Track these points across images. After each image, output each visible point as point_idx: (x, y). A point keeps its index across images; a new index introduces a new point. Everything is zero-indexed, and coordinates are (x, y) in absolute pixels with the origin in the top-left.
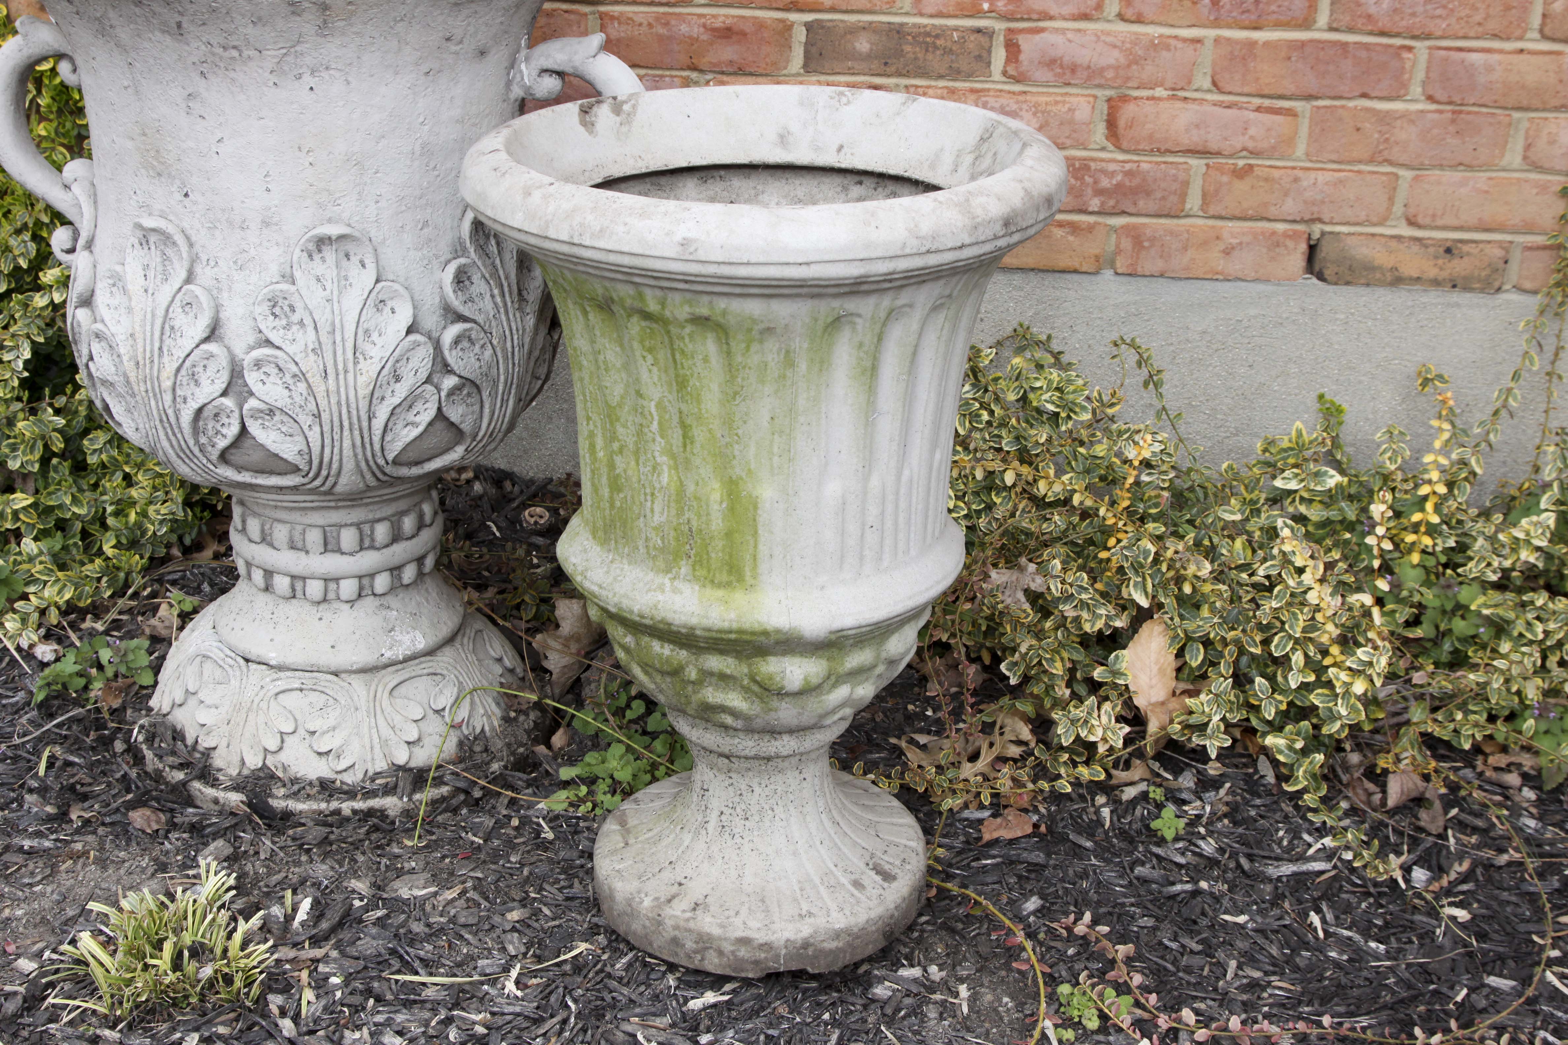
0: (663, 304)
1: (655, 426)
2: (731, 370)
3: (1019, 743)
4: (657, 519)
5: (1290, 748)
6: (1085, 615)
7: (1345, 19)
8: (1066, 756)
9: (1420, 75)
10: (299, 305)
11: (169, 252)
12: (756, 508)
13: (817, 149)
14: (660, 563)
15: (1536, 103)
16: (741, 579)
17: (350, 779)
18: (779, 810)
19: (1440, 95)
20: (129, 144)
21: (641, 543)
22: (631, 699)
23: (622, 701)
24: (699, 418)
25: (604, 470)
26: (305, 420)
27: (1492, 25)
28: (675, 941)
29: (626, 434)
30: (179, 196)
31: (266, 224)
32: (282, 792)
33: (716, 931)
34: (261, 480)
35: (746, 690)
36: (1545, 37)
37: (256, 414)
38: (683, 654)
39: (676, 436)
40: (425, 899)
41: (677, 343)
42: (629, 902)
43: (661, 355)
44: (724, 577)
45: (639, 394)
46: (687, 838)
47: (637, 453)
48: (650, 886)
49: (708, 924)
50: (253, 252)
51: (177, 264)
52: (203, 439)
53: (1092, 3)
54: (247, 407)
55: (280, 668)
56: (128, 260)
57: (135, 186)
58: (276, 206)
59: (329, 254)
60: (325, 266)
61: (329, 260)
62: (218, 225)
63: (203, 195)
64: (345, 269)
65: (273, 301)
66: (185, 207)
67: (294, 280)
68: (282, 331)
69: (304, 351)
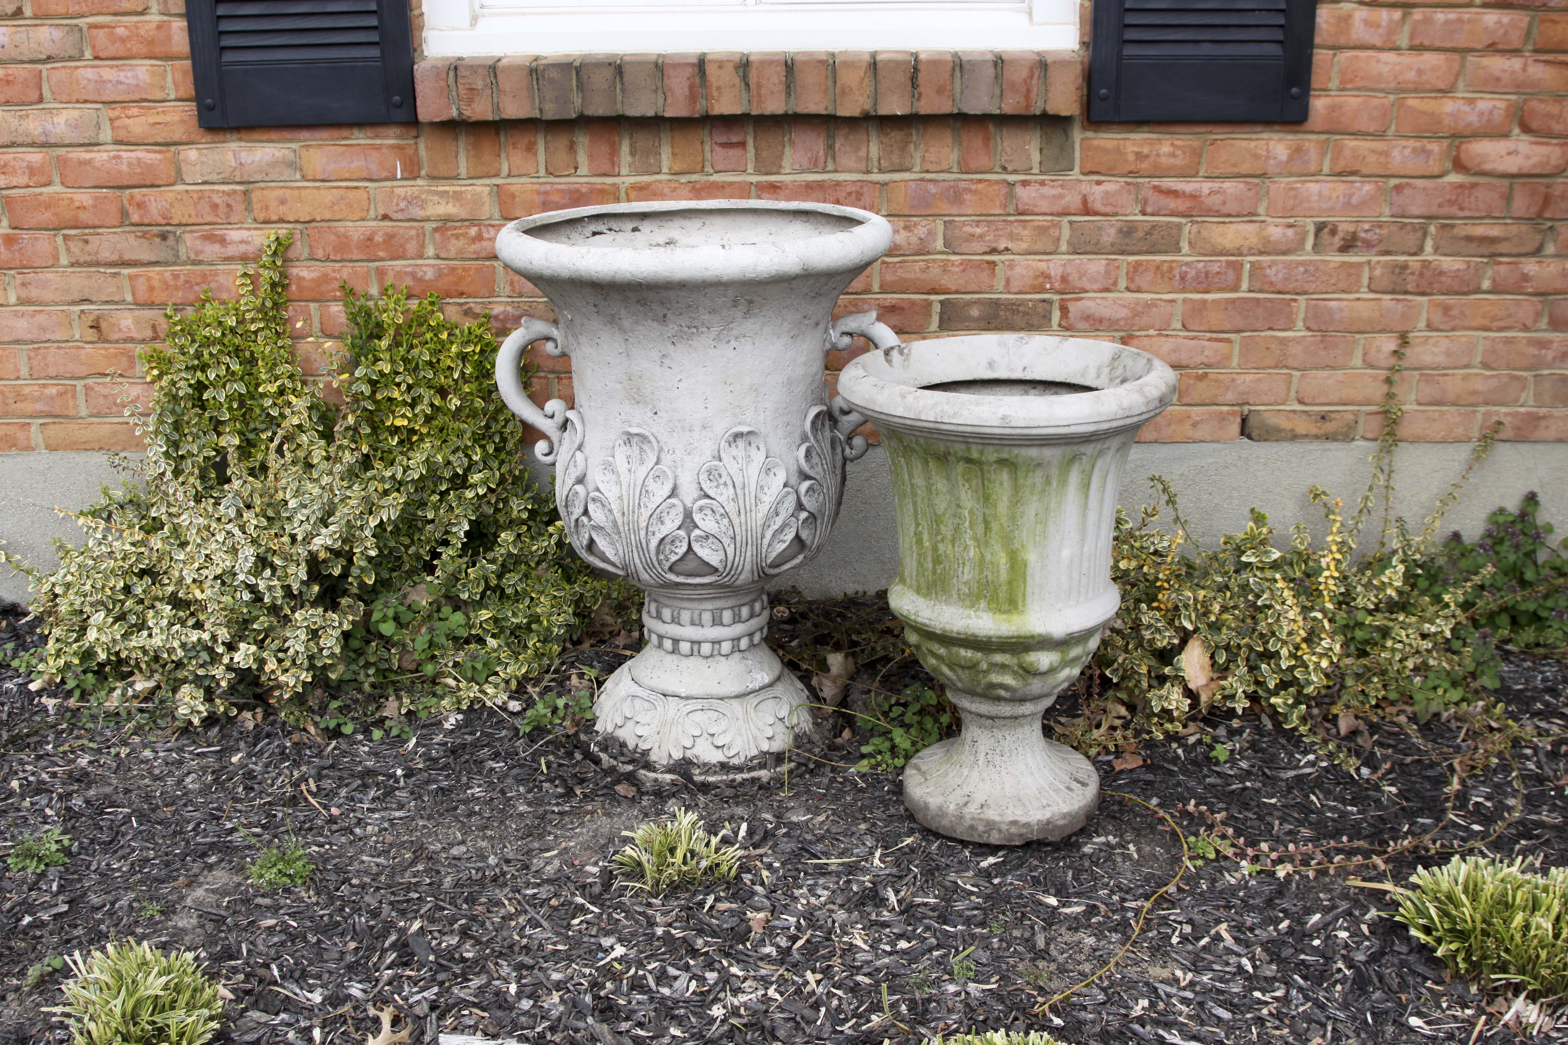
0: (982, 453)
1: (967, 524)
2: (1016, 488)
3: (1119, 718)
4: (966, 577)
5: (1285, 704)
6: (1158, 636)
7: (1258, 285)
8: (1156, 719)
9: (1302, 315)
10: (724, 474)
11: (645, 447)
12: (1026, 565)
13: (1011, 370)
14: (968, 603)
15: (1368, 329)
16: (1016, 607)
17: (736, 761)
18: (1020, 749)
19: (1314, 326)
20: (619, 386)
21: (954, 593)
22: (891, 706)
23: (886, 707)
24: (995, 517)
25: (929, 553)
26: (726, 541)
27: (1341, 285)
28: (972, 827)
29: (947, 531)
30: (650, 414)
31: (704, 427)
32: (697, 771)
33: (997, 818)
34: (691, 581)
35: (1015, 673)
36: (1372, 291)
37: (699, 539)
38: (979, 655)
39: (980, 529)
40: (807, 822)
41: (987, 475)
42: (940, 808)
43: (974, 483)
44: (1007, 607)
45: (958, 506)
46: (966, 771)
47: (953, 541)
48: (951, 798)
49: (991, 814)
50: (696, 444)
51: (650, 454)
52: (661, 557)
53: (1111, 281)
54: (693, 535)
55: (687, 698)
56: (617, 453)
57: (620, 410)
58: (710, 417)
59: (741, 443)
60: (737, 450)
61: (740, 447)
62: (676, 430)
63: (667, 412)
64: (748, 452)
65: (709, 472)
66: (654, 420)
67: (720, 459)
68: (716, 489)
69: (728, 500)
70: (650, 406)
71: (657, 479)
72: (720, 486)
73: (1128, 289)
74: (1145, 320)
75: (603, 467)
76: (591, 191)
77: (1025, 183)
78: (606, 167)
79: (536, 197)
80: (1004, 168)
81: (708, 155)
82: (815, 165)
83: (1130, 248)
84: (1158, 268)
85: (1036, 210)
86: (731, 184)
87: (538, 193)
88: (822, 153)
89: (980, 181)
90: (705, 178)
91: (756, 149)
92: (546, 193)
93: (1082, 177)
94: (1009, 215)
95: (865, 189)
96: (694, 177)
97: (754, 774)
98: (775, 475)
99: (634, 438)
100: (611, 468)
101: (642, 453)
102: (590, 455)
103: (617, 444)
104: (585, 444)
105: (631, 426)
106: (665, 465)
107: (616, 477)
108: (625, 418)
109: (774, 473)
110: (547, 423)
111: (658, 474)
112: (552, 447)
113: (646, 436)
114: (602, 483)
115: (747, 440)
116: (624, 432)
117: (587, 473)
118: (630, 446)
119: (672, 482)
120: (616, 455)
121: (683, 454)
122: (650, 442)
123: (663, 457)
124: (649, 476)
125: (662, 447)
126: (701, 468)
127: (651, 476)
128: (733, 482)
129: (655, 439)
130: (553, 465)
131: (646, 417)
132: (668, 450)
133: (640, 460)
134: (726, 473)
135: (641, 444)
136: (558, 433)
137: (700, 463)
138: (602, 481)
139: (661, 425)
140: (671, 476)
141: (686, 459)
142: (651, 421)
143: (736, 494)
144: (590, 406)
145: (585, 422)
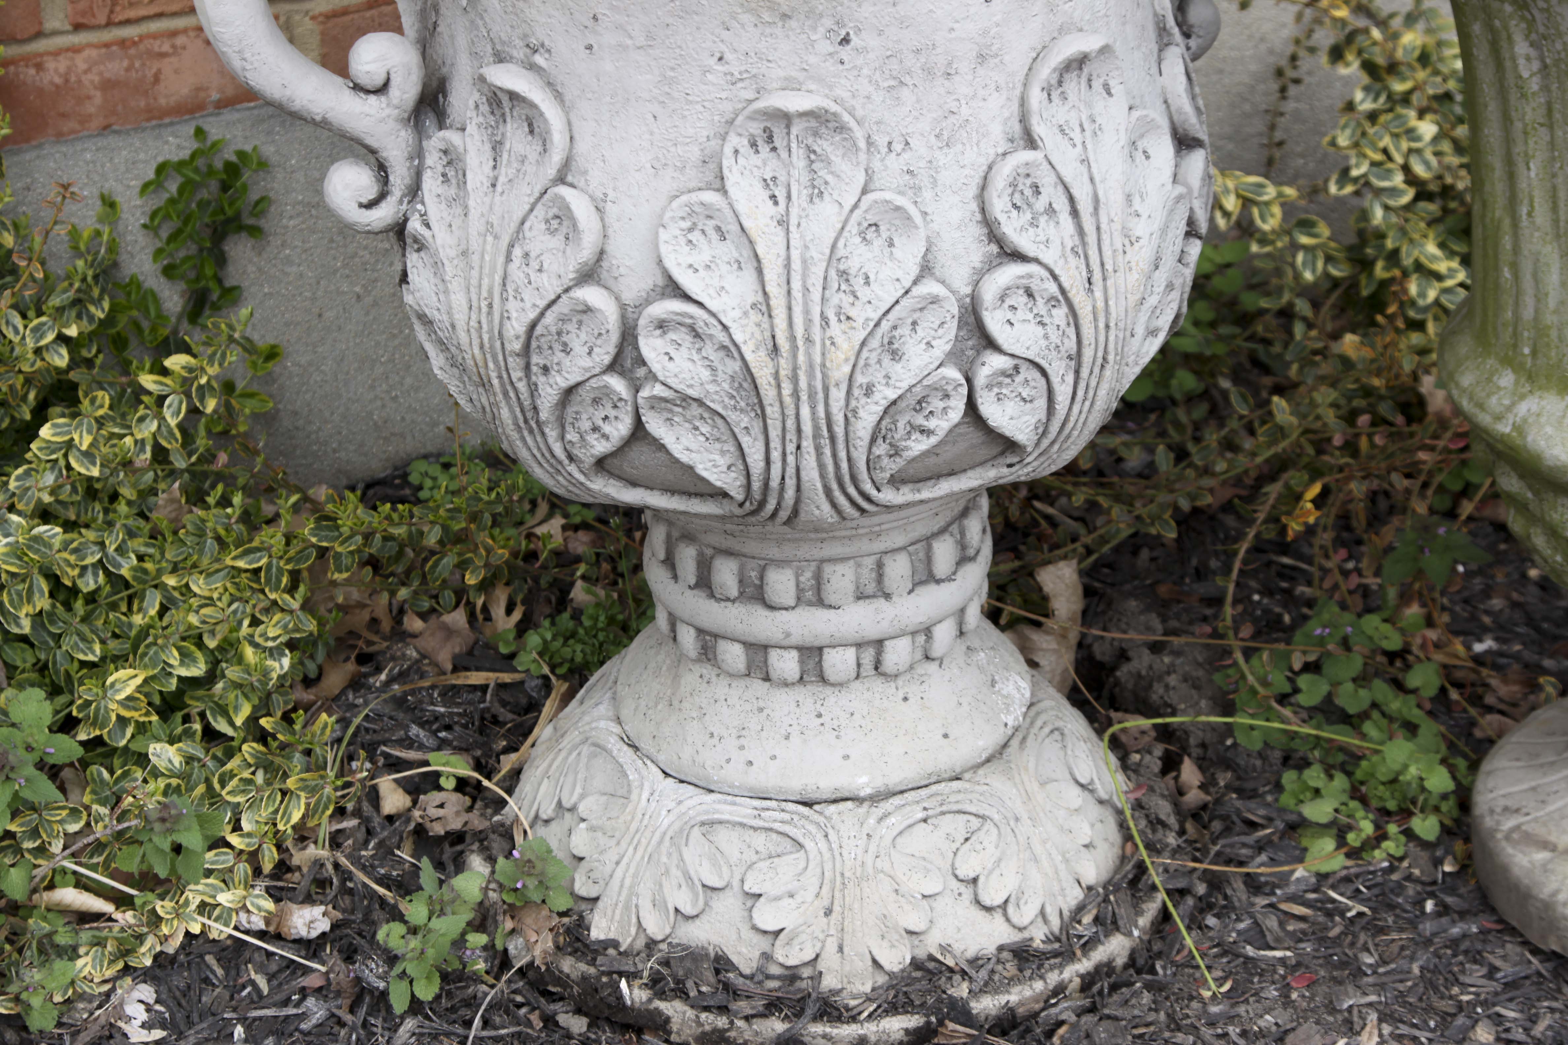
10: (1047, 181)
11: (823, 145)
22: (1293, 679)
26: (1058, 369)
30: (826, 47)
32: (965, 986)
34: (928, 492)
50: (965, 111)
51: (840, 163)
52: (881, 449)
54: (982, 375)
55: (876, 798)
56: (732, 179)
57: (723, 47)
58: (998, 25)
59: (1073, 84)
60: (1066, 108)
61: (1072, 96)
62: (907, 79)
63: (881, 33)
64: (1089, 105)
65: (1013, 185)
66: (842, 63)
67: (1031, 142)
68: (1031, 230)
69: (1064, 255)
70: (828, 23)
71: (871, 234)
72: (1043, 220)
75: (686, 224)
97: (1099, 954)
98: (1148, 158)
99: (788, 127)
100: (711, 223)
101: (814, 166)
102: (611, 195)
103: (728, 150)
104: (580, 162)
105: (770, 92)
106: (890, 189)
107: (737, 248)
108: (743, 68)
109: (1145, 152)
110: (366, 109)
111: (872, 219)
112: (387, 176)
113: (835, 114)
114: (691, 271)
115: (1086, 70)
116: (757, 112)
117: (609, 248)
118: (774, 149)
119: (922, 233)
120: (729, 185)
121: (931, 148)
122: (841, 128)
123: (876, 165)
124: (847, 229)
125: (875, 137)
126: (985, 178)
127: (852, 227)
128: (1071, 199)
129: (854, 117)
130: (399, 230)
131: (812, 59)
132: (890, 143)
133: (814, 187)
134: (1051, 178)
135: (810, 141)
136: (403, 133)
137: (983, 163)
138: (691, 266)
139: (865, 71)
140: (918, 219)
141: (942, 158)
142: (830, 66)
143: (1081, 231)
144: (589, 47)
145: (568, 97)
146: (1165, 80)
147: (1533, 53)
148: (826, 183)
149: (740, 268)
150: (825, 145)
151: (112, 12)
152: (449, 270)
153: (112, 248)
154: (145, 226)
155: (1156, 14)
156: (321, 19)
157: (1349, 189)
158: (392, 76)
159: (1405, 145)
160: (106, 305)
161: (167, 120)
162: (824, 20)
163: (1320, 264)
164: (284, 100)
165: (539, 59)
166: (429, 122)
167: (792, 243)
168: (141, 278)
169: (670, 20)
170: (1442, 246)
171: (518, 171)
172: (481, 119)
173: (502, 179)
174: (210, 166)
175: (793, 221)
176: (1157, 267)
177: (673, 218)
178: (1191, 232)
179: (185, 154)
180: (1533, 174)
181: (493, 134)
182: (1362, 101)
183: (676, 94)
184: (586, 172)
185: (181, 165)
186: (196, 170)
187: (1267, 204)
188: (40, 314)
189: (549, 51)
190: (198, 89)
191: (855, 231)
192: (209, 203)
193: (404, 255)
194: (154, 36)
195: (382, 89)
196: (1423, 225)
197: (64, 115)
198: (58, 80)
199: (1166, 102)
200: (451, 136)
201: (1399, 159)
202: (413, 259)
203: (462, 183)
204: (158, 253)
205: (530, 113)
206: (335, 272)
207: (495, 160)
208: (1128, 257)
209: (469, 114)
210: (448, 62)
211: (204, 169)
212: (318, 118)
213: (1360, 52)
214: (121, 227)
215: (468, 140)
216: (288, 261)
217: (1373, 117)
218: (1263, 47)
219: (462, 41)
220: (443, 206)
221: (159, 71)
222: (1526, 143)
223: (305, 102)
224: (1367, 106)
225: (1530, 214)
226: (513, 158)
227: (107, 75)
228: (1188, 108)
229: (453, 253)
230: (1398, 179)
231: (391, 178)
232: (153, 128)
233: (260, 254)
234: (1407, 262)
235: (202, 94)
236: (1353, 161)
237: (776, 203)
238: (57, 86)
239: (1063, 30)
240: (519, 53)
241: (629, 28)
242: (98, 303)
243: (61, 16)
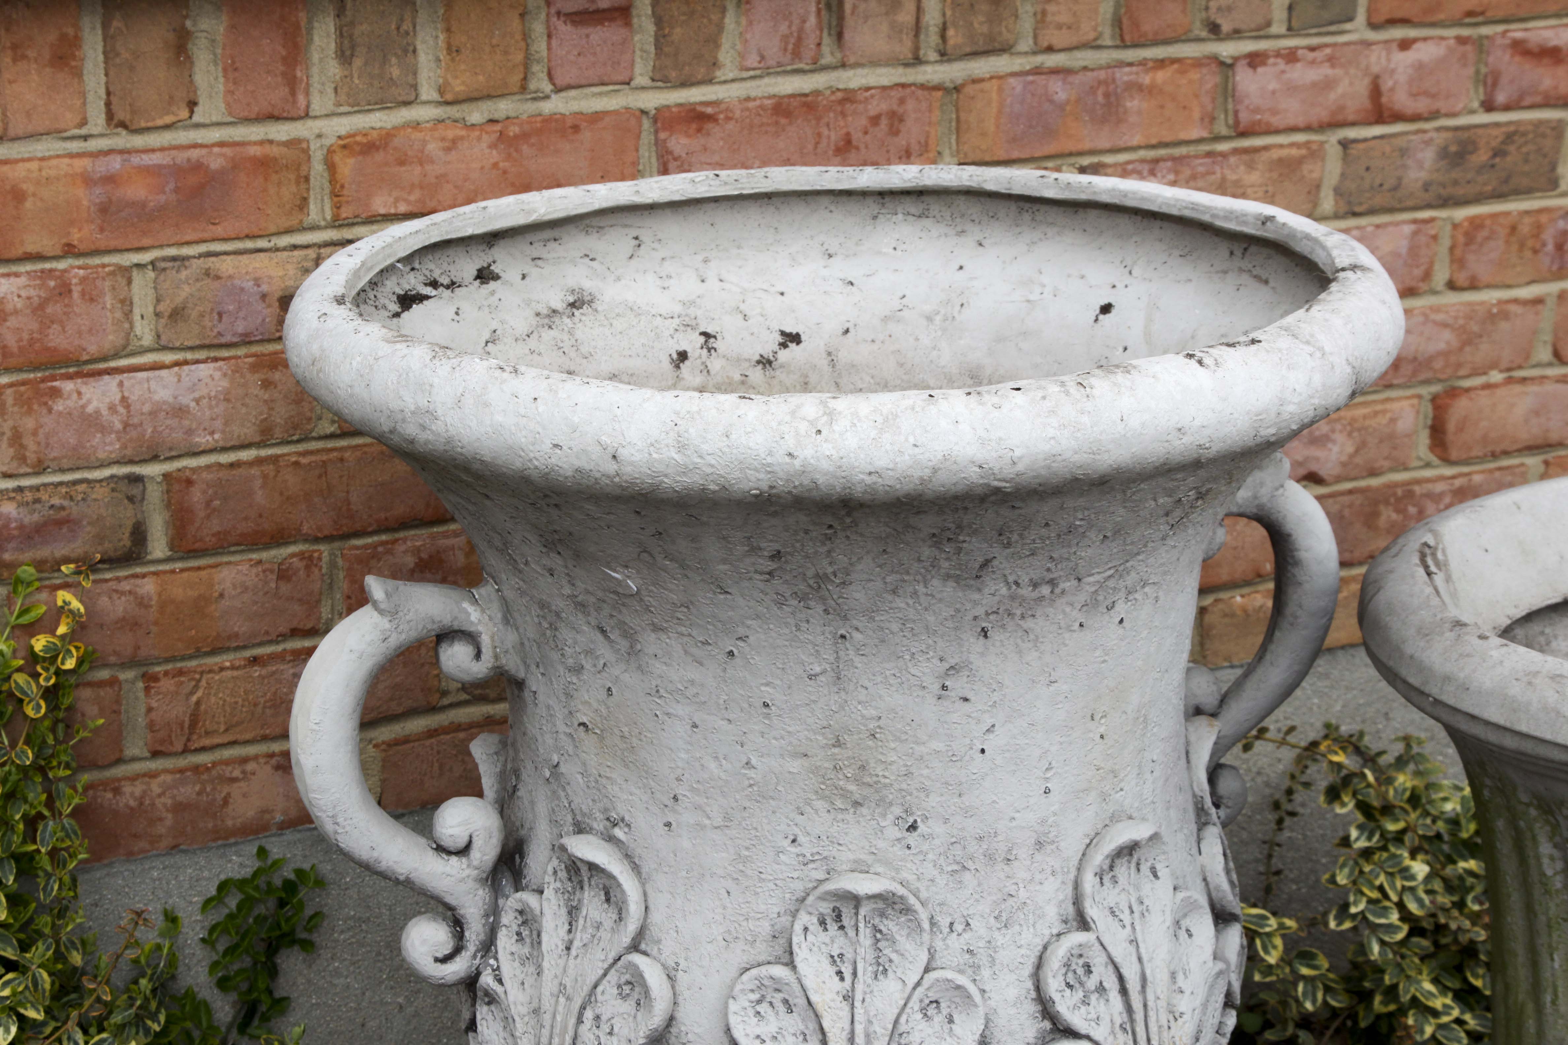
10: (1098, 961)
11: (889, 926)
20: (795, 765)
30: (894, 832)
50: (1023, 894)
51: (905, 943)
53: (1418, 272)
56: (801, 954)
57: (797, 831)
58: (1055, 814)
59: (1124, 869)
60: (1117, 890)
61: (1122, 879)
62: (970, 864)
63: (946, 821)
64: (1137, 888)
65: (1067, 965)
66: (909, 848)
67: (1084, 924)
68: (1083, 1009)
69: (1113, 1032)
70: (897, 811)
71: (931, 1011)
72: (1094, 997)
73: (1452, 286)
74: (1484, 351)
75: (755, 997)
76: (235, 165)
77: (1255, 60)
78: (277, 96)
79: (81, 192)
80: (1214, 29)
81: (540, 46)
82: (797, 54)
83: (1460, 191)
84: (1513, 229)
85: (1276, 121)
86: (596, 117)
87: (88, 180)
88: (812, 20)
89: (1161, 63)
90: (531, 108)
91: (659, 22)
92: (110, 179)
93: (1372, 35)
94: (1218, 138)
95: (910, 105)
96: (503, 107)
98: (1190, 936)
99: (857, 907)
100: (779, 996)
101: (880, 945)
102: (683, 964)
103: (798, 928)
104: (654, 931)
105: (839, 873)
106: (951, 968)
107: (803, 1020)
108: (815, 850)
109: (1188, 930)
110: (448, 869)
111: (933, 996)
112: (462, 932)
113: (901, 897)
114: (758, 1042)
115: (1135, 857)
116: (828, 893)
117: (680, 1015)
118: (842, 928)
119: (981, 1011)
120: (798, 961)
121: (991, 928)
122: (907, 910)
123: (939, 944)
124: (910, 1005)
125: (938, 918)
126: (1040, 958)
127: (914, 1004)
128: (1121, 978)
129: (918, 898)
130: (471, 983)
131: (881, 844)
132: (952, 924)
133: (879, 964)
134: (1103, 958)
135: (877, 921)
136: (481, 892)
137: (1039, 943)
138: (758, 1037)
139: (931, 856)
140: (977, 997)
141: (1000, 939)
142: (898, 851)
143: (1129, 1009)
144: (668, 825)
145: (645, 870)
146: (1204, 859)
147: (1556, 853)
148: (891, 961)
149: (805, 1040)
150: (891, 924)
151: (189, 740)
152: (520, 1026)
153: (172, 961)
154: (203, 940)
155: (1194, 796)
156: (384, 747)
157: (1347, 925)
158: (474, 839)
159: (1399, 884)
160: (162, 1018)
161: (232, 840)
162: (893, 809)
163: (1320, 996)
164: (372, 861)
165: (618, 832)
166: (506, 883)
167: (856, 1018)
168: (196, 989)
169: (747, 804)
170: (1435, 981)
171: (593, 936)
172: (558, 885)
173: (577, 944)
174: (269, 884)
175: (858, 997)
176: (1197, 1040)
177: (743, 990)
178: (1228, 1003)
179: (247, 872)
180: (1556, 965)
181: (569, 900)
182: (1357, 839)
183: (749, 872)
184: (659, 942)
185: (241, 884)
186: (257, 888)
187: (1269, 935)
188: (101, 1030)
189: (628, 826)
190: (264, 811)
191: (917, 1007)
192: (265, 918)
193: (474, 1005)
194: (227, 762)
195: (464, 851)
196: (1417, 960)
197: (135, 836)
198: (132, 803)
199: (1205, 880)
200: (529, 898)
201: (1394, 898)
202: (483, 1012)
203: (537, 942)
204: (214, 966)
205: (607, 883)
206: (381, 983)
207: (570, 924)
208: (1173, 1031)
209: (547, 879)
210: (527, 826)
211: (264, 886)
212: (402, 878)
213: (1354, 794)
214: (180, 941)
215: (545, 904)
216: (337, 973)
217: (1367, 853)
218: (1259, 780)
219: (542, 808)
220: (517, 964)
221: (229, 794)
222: (1550, 935)
223: (391, 863)
224: (1362, 844)
225: (1554, 1002)
226: (589, 924)
227: (179, 798)
228: (1226, 886)
229: (524, 1010)
230: (1394, 917)
231: (467, 934)
232: (218, 848)
233: (310, 966)
234: (1405, 998)
235: (267, 816)
236: (1352, 899)
237: (842, 979)
238: (132, 809)
239: (1115, 818)
240: (599, 825)
241: (708, 809)
242: (154, 1017)
243: (141, 743)
